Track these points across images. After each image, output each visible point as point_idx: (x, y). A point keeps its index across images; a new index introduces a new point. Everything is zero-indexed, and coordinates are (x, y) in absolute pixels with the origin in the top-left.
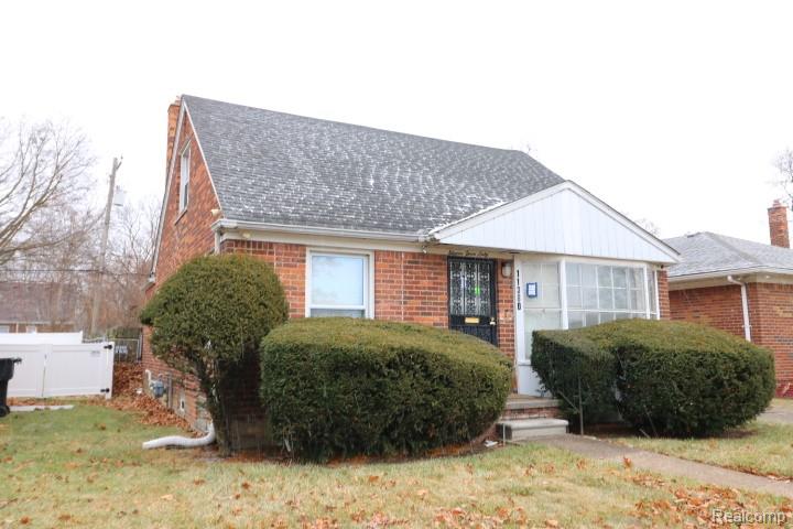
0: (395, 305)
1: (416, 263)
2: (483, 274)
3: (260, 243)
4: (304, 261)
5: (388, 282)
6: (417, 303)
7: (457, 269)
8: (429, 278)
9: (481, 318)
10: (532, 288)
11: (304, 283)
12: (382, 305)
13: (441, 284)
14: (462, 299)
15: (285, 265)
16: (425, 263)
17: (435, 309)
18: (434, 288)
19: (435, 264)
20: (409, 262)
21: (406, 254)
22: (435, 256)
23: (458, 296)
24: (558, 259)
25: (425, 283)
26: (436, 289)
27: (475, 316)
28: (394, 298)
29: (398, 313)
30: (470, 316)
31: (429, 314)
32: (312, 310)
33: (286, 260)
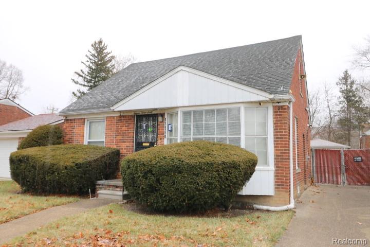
0: (112, 139)
1: (121, 120)
2: (154, 122)
3: (72, 119)
4: (84, 124)
5: (110, 129)
6: (119, 138)
7: (142, 121)
8: (126, 126)
9: (150, 143)
10: (170, 127)
11: (84, 132)
12: (107, 139)
13: (130, 128)
14: (143, 134)
15: (79, 126)
16: (124, 120)
18: (127, 131)
19: (128, 119)
20: (118, 120)
21: (116, 117)
22: (129, 116)
23: (141, 133)
25: (124, 128)
27: (148, 142)
28: (111, 136)
29: (112, 142)
30: (145, 142)
31: (125, 142)
32: (89, 142)
33: (78, 124)
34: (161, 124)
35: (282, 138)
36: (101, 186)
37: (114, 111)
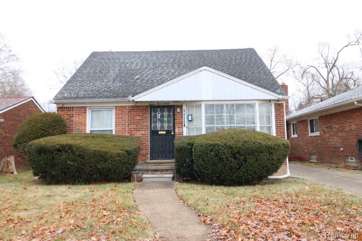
0: (124, 127)
1: (134, 110)
2: (169, 112)
3: (69, 108)
4: (86, 113)
5: (120, 118)
6: (132, 126)
7: (155, 111)
8: (139, 116)
9: (166, 131)
10: (190, 117)
11: (86, 121)
12: (118, 127)
14: (158, 123)
15: (78, 115)
16: (137, 110)
17: (142, 128)
18: (142, 120)
19: (142, 110)
20: (130, 110)
21: (129, 106)
22: (142, 106)
23: (155, 122)
24: (200, 103)
25: (138, 118)
26: (143, 120)
27: (164, 131)
28: (123, 124)
29: (125, 131)
30: (161, 131)
31: (140, 131)
32: (91, 131)
33: (78, 113)
34: (178, 114)
35: (281, 127)
36: (137, 172)
37: (129, 101)
